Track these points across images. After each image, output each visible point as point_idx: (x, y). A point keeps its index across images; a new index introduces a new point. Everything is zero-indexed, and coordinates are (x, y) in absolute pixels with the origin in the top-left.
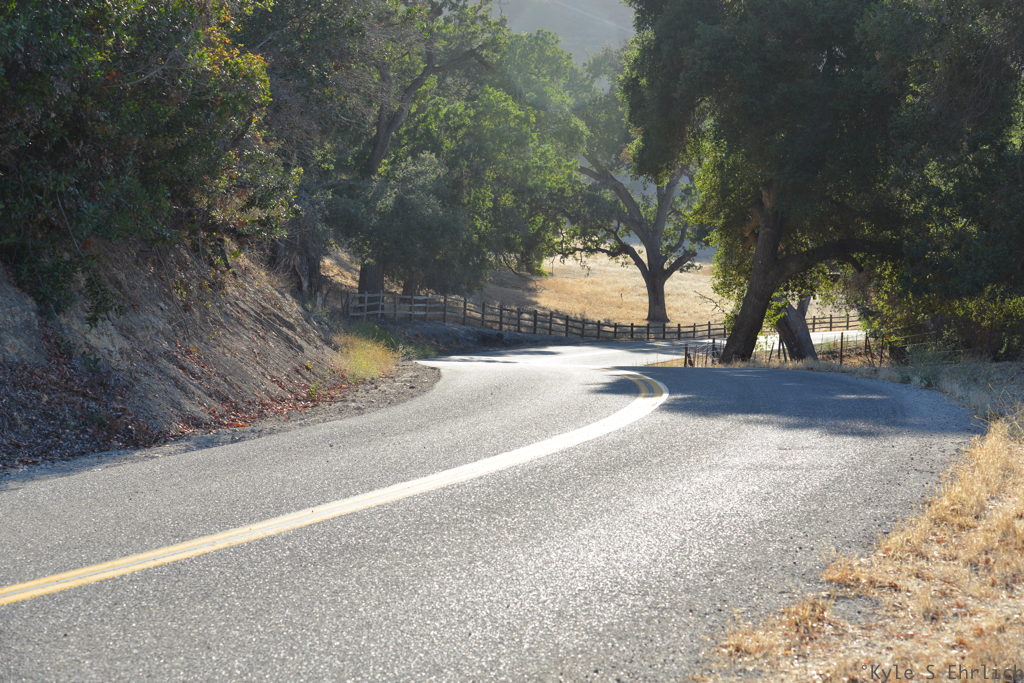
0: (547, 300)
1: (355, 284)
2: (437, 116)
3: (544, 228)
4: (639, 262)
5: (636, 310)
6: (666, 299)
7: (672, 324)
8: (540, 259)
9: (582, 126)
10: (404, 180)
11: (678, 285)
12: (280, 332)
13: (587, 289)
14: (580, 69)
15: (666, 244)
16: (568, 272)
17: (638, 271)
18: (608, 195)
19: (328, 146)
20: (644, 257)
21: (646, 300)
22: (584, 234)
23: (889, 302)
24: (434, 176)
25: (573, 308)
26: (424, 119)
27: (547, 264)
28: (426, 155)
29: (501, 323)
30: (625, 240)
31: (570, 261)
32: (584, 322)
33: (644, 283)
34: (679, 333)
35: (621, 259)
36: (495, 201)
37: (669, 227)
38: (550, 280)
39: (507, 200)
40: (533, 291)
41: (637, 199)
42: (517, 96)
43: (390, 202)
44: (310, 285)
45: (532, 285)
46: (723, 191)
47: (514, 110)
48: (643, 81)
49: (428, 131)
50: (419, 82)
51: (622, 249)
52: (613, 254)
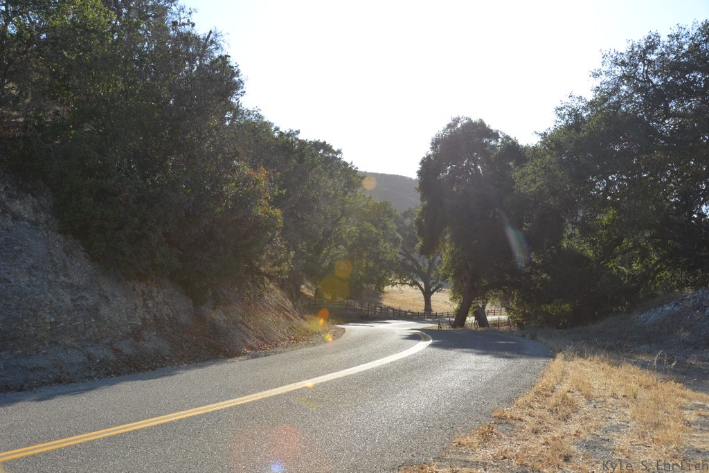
0: (386, 302)
1: (313, 295)
2: (345, 232)
3: (385, 275)
4: (421, 288)
5: (420, 307)
6: (432, 303)
7: (434, 312)
8: (384, 287)
9: (400, 237)
10: (333, 256)
11: (436, 297)
12: (284, 314)
13: (401, 298)
14: (399, 215)
15: (431, 281)
16: (395, 291)
17: (421, 291)
18: (410, 263)
19: (304, 243)
20: (423, 287)
21: (424, 303)
22: (400, 277)
23: (516, 305)
24: (344, 255)
25: (396, 306)
26: (340, 234)
27: (386, 288)
28: (341, 247)
29: (368, 311)
30: (416, 280)
31: (395, 288)
32: (400, 311)
33: (423, 296)
34: (436, 316)
35: (414, 287)
36: (367, 264)
37: (432, 275)
38: (387, 295)
39: (371, 264)
40: (381, 299)
41: (420, 264)
42: (376, 225)
43: (327, 264)
44: (296, 295)
45: (380, 296)
46: (453, 262)
47: (374, 230)
48: (423, 220)
49: (342, 238)
50: (338, 220)
51: (414, 283)
52: (411, 285)
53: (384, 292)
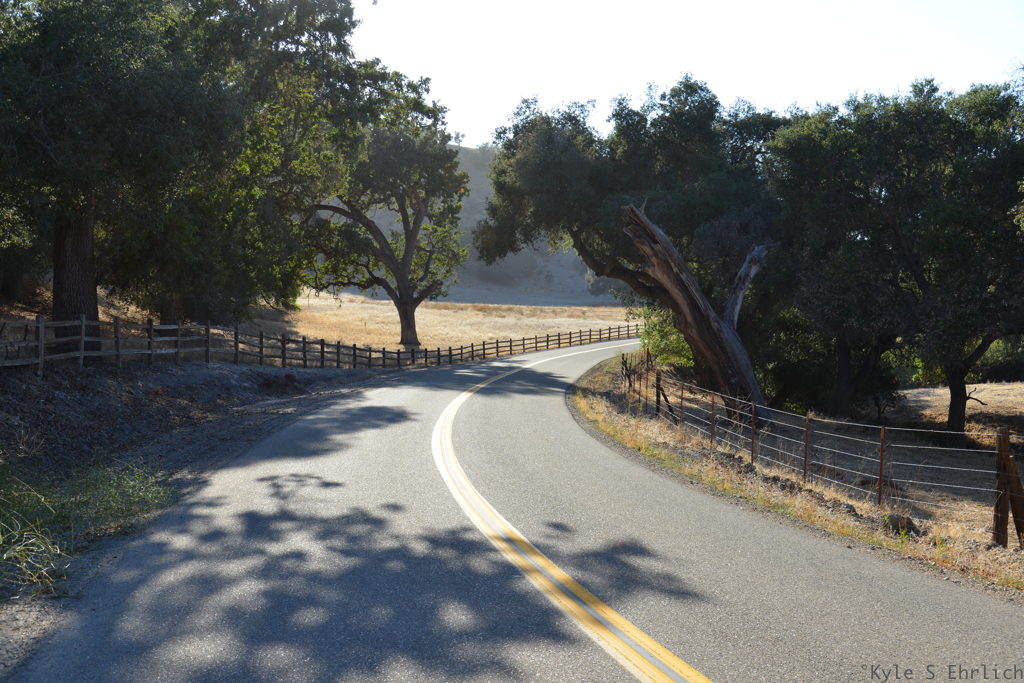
5: (391, 337)
6: (416, 326)
8: (294, 296)
11: (425, 313)
22: (335, 270)
30: (376, 273)
31: (324, 295)
33: (396, 312)
40: (291, 322)
41: (387, 234)
45: (290, 318)
51: (375, 281)
53: (295, 308)
